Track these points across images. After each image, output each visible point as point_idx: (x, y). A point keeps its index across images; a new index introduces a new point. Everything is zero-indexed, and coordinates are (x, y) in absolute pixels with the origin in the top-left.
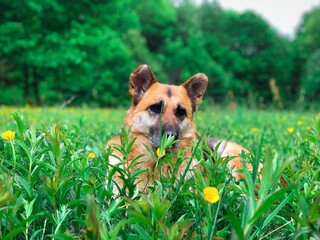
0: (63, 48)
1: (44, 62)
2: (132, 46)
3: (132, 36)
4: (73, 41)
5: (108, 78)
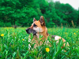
0: (21, 13)
2: (38, 12)
3: (38, 10)
4: (23, 11)
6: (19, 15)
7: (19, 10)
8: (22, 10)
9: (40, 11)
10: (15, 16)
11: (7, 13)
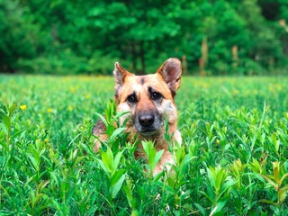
0: (161, 22)
1: (144, 36)
2: (247, 16)
4: (170, 15)
5: (222, 47)
6: (154, 29)
7: (154, 13)
8: (165, 10)
9: (258, 10)
10: (139, 33)
11: (112, 27)
